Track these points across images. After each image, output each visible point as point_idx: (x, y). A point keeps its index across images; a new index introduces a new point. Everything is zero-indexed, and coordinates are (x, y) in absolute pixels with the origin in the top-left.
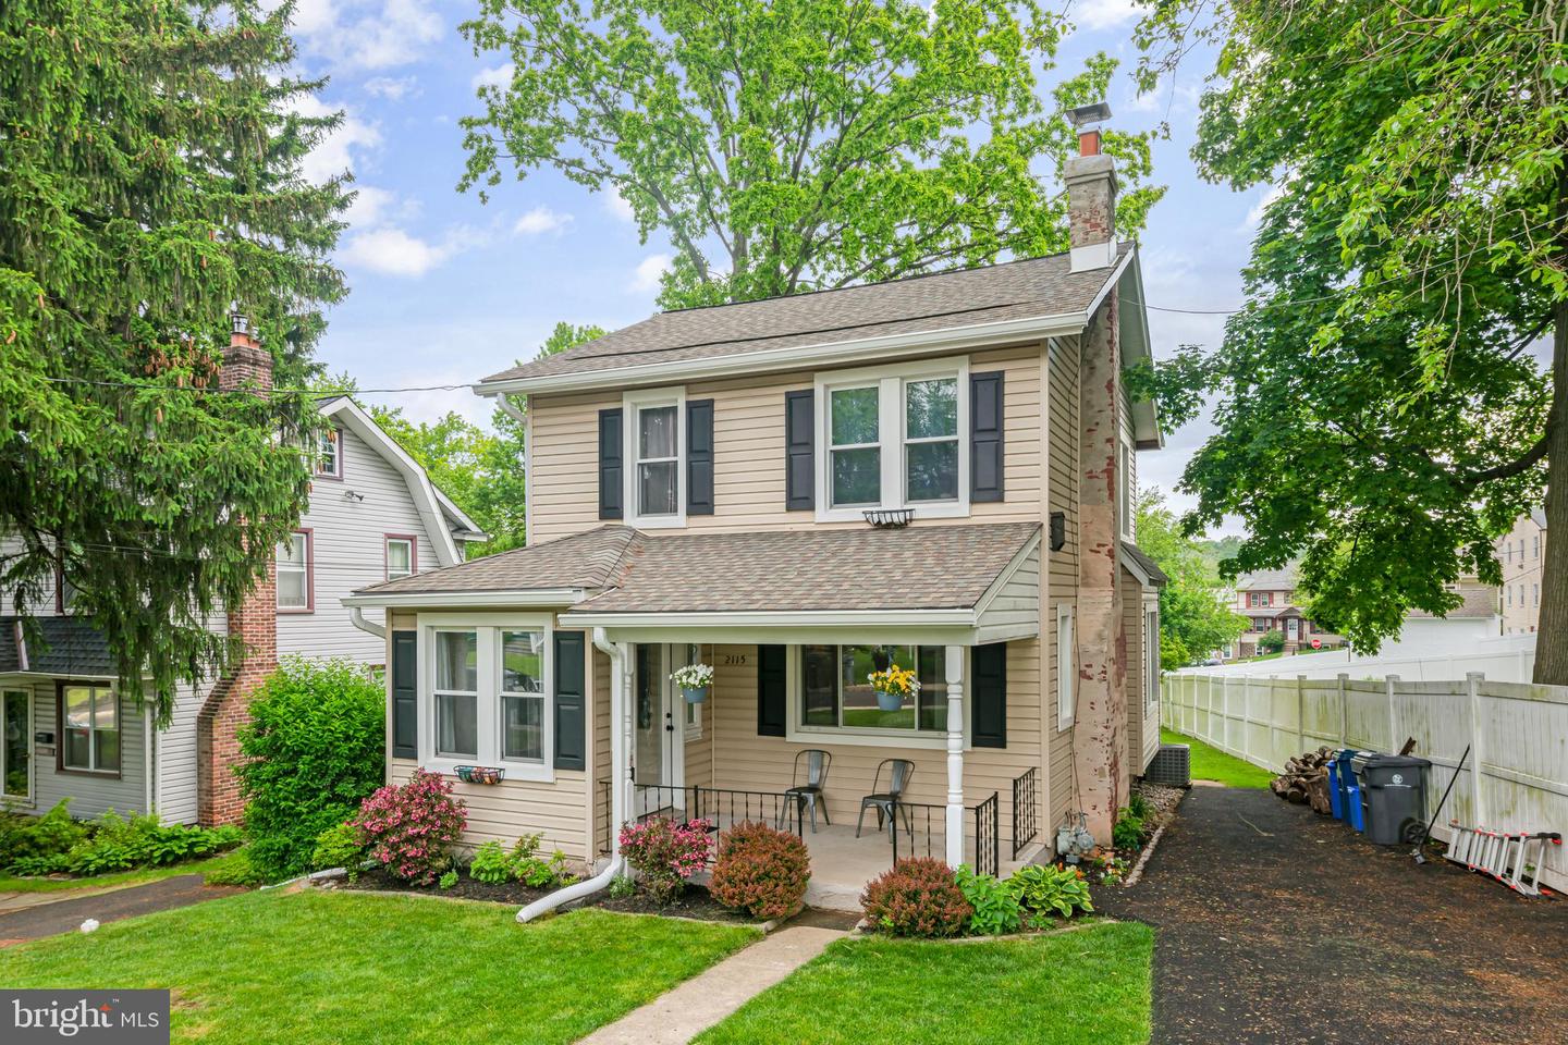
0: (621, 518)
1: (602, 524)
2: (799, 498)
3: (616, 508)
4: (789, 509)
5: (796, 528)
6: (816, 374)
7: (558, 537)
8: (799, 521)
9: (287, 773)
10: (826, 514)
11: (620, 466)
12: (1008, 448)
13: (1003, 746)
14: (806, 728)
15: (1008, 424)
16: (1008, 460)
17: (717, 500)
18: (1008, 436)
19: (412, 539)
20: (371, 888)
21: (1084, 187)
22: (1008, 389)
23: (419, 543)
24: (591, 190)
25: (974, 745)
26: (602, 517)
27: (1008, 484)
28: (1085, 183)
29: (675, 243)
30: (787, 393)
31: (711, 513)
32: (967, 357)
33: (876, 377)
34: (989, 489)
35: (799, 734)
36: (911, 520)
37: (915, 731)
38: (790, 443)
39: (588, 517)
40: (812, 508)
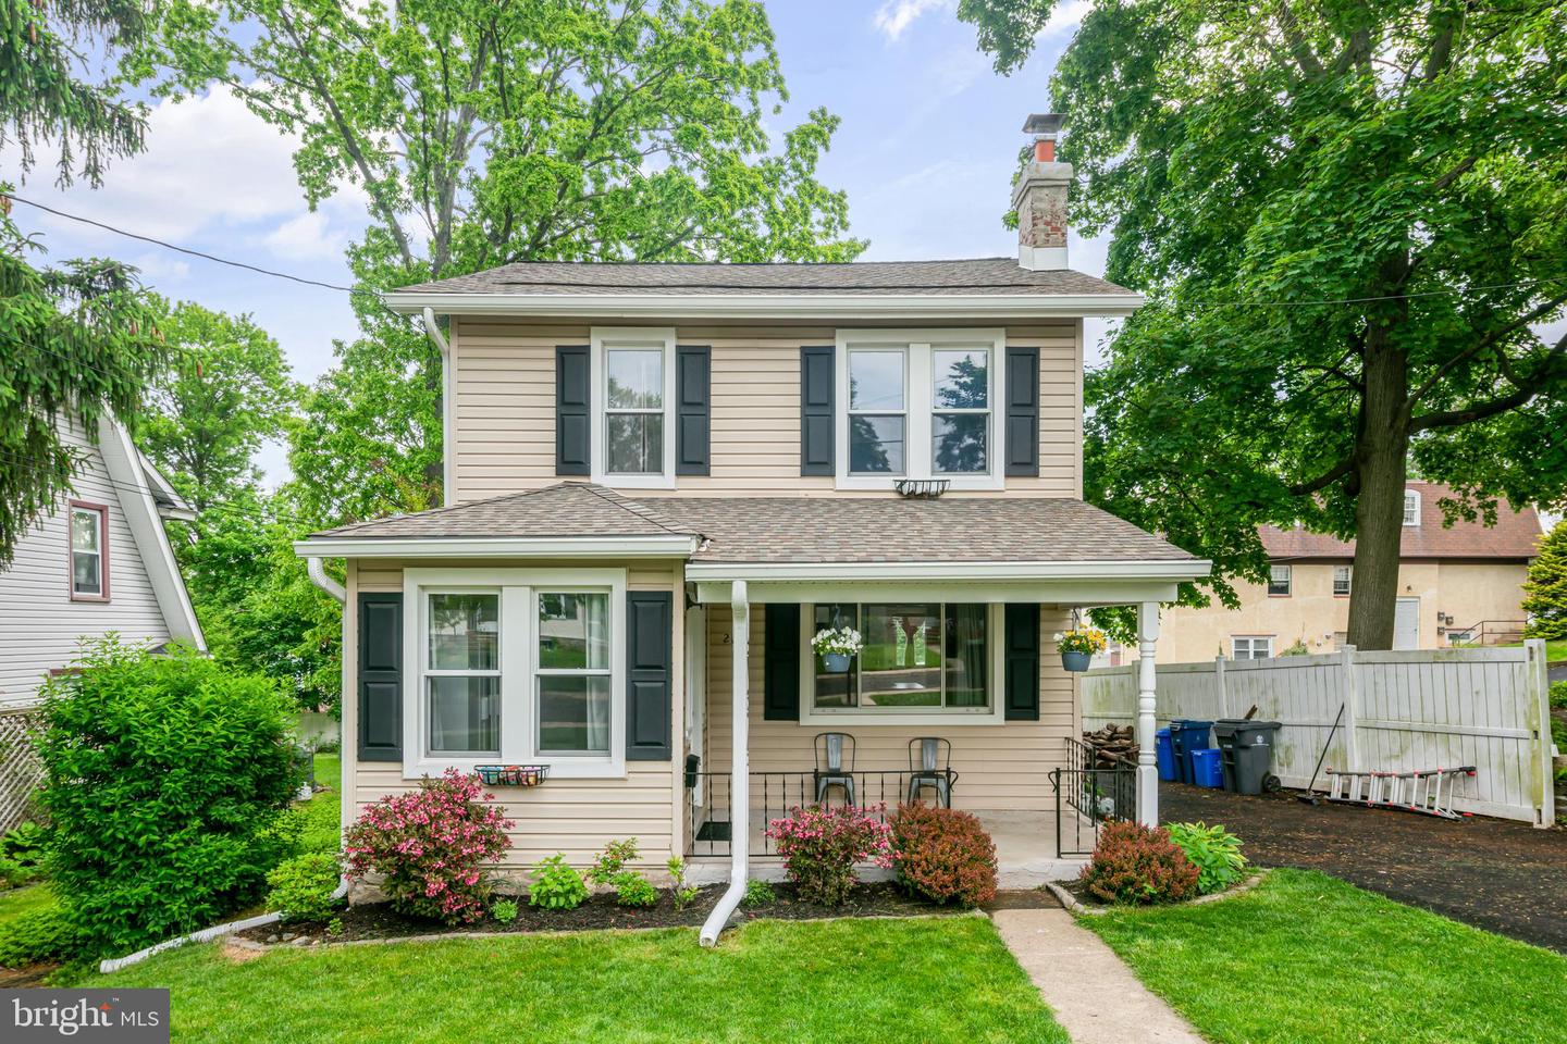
0: (587, 474)
1: (560, 481)
2: (816, 461)
3: (581, 463)
4: (803, 474)
5: (813, 495)
6: (838, 331)
7: (507, 493)
8: (817, 487)
9: (140, 796)
10: (846, 481)
11: (587, 415)
12: (1043, 425)
13: (1036, 718)
14: (820, 710)
15: (1043, 401)
16: (1043, 436)
17: (714, 460)
18: (1043, 413)
19: (102, 510)
20: (373, 937)
21: (1046, 191)
22: (1043, 365)
23: (111, 516)
24: (283, 132)
25: (1007, 719)
26: (559, 473)
27: (1043, 460)
28: (1047, 187)
29: (375, 213)
30: (803, 349)
31: (707, 474)
32: (1003, 329)
33: (905, 340)
34: (1023, 462)
35: (812, 717)
36: (943, 492)
37: (942, 708)
38: (807, 402)
39: (543, 473)
40: (832, 475)
